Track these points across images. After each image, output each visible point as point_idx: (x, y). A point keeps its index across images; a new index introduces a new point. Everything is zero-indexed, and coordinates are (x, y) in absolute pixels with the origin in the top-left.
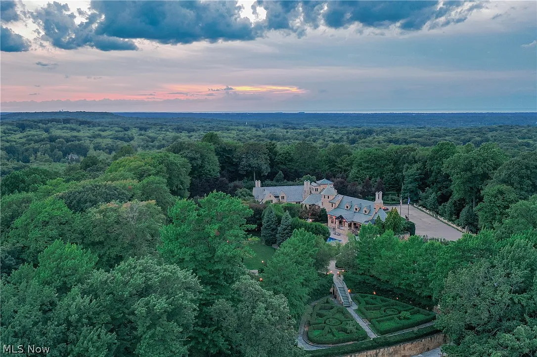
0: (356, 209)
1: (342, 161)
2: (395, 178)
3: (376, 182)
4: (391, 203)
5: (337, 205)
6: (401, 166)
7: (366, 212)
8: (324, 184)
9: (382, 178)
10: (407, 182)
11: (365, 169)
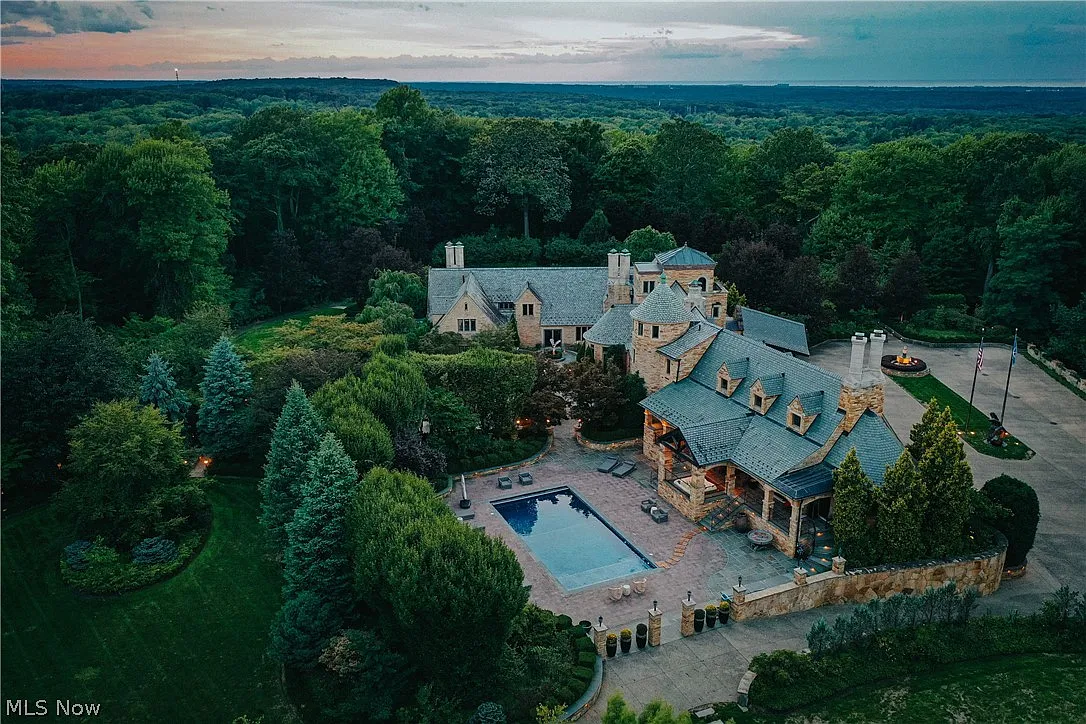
0: (758, 400)
1: (799, 183)
2: (966, 242)
3: (895, 255)
4: (938, 335)
5: (688, 366)
6: (993, 205)
7: (796, 420)
8: (677, 268)
9: (919, 240)
10: (1009, 263)
11: (865, 211)
